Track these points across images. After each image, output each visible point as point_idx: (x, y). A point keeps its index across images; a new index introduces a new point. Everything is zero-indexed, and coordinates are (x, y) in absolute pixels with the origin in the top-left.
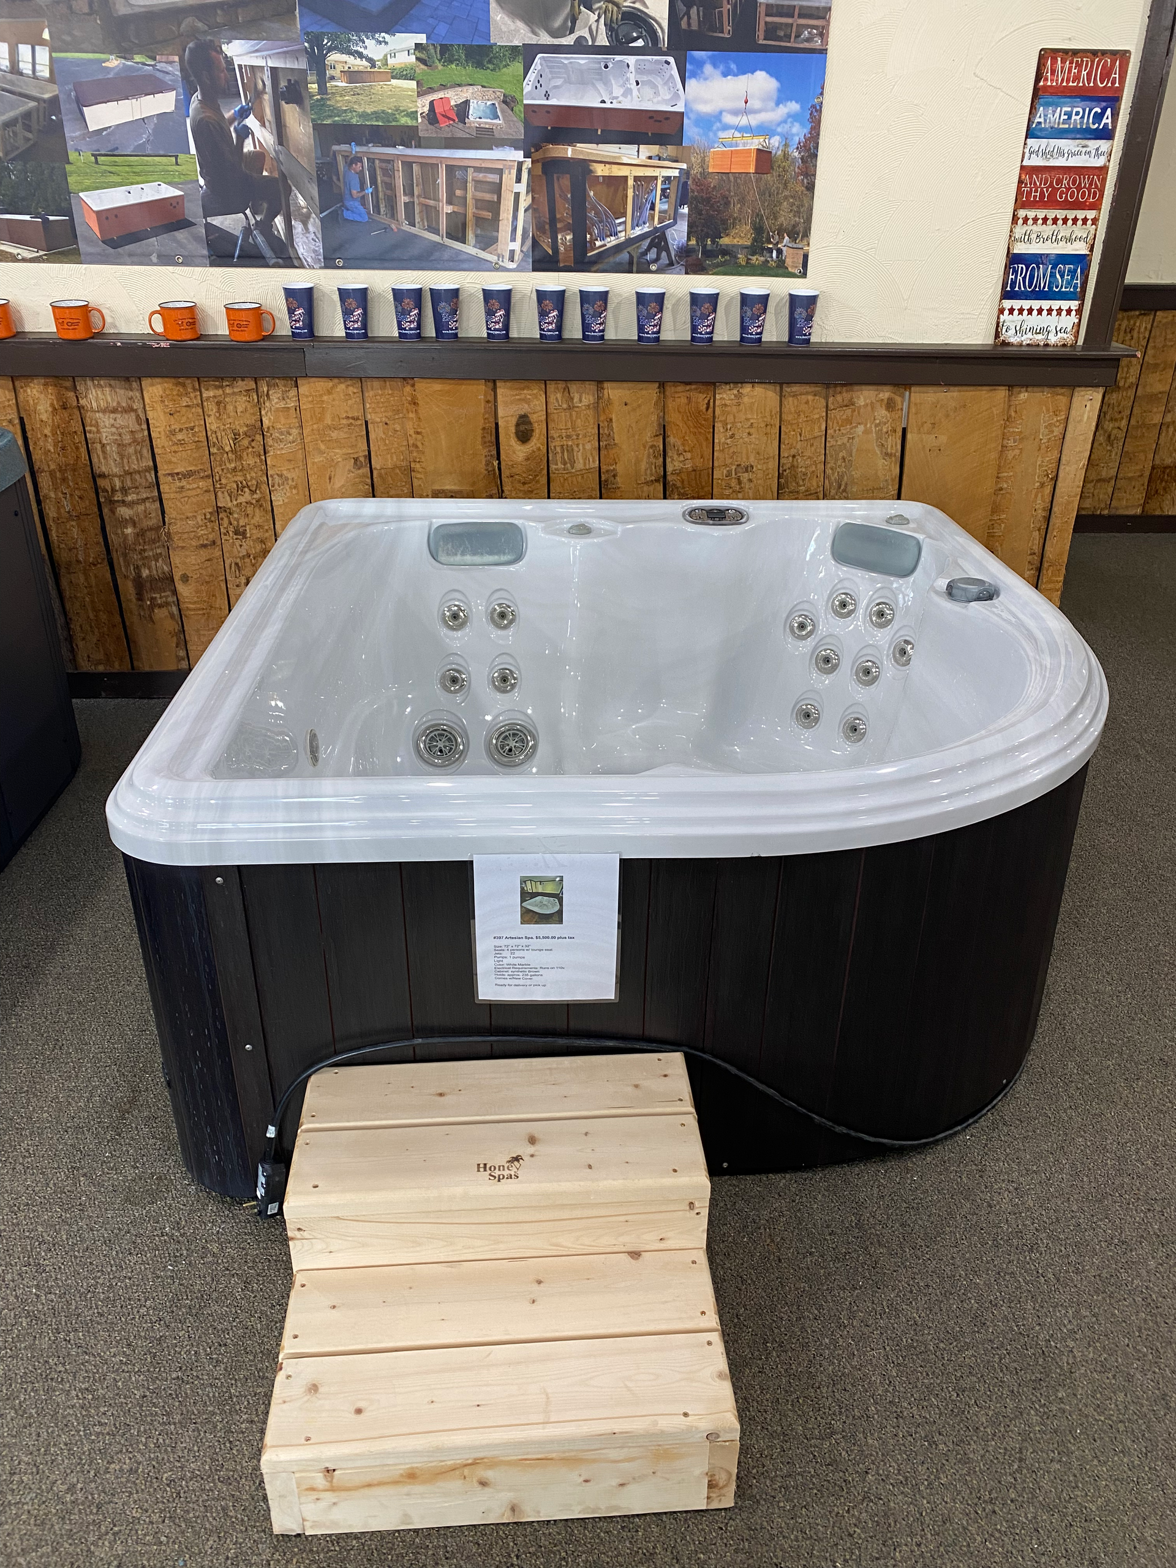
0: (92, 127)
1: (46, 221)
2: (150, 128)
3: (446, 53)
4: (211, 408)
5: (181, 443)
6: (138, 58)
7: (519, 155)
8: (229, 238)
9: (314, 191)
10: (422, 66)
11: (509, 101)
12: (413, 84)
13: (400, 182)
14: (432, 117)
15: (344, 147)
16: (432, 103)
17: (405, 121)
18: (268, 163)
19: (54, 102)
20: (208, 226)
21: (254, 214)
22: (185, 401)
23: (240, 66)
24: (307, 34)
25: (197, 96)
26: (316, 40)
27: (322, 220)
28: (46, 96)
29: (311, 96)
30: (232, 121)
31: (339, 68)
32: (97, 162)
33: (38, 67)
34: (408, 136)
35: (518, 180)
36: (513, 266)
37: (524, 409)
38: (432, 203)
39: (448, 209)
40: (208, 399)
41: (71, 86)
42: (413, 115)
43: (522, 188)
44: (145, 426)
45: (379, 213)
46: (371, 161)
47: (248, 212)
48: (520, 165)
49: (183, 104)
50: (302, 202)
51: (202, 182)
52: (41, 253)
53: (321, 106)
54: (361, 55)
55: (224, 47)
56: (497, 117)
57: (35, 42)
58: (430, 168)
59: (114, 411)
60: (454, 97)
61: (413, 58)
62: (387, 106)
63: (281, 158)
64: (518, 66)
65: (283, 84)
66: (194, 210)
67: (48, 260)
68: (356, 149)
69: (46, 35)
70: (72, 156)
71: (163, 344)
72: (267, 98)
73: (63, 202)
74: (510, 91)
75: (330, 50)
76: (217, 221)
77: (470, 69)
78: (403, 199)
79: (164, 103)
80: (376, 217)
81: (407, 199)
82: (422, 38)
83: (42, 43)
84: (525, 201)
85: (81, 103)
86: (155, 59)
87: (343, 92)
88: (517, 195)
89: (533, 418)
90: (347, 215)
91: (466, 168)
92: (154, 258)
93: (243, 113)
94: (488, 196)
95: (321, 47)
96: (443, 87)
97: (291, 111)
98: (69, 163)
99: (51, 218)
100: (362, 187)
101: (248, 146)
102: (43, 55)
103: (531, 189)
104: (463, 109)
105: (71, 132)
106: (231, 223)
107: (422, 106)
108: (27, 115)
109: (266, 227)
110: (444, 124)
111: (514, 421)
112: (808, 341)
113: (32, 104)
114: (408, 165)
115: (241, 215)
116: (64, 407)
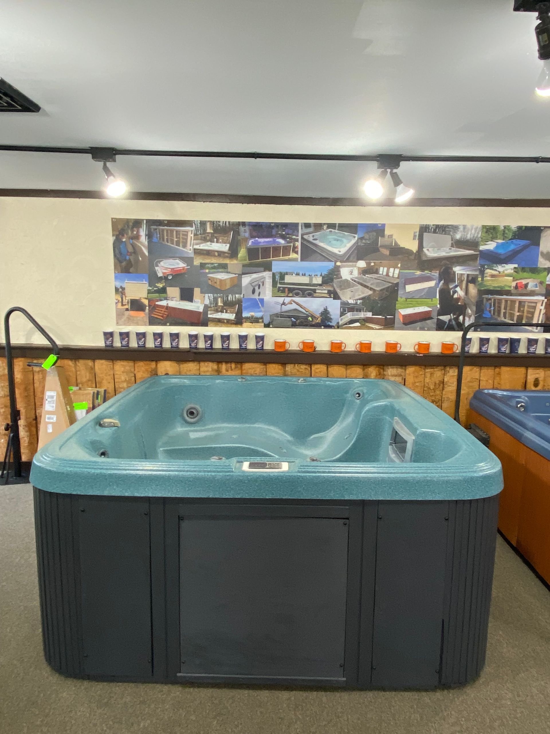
0: (407, 291)
1: (386, 318)
2: (425, 291)
3: (523, 270)
4: (428, 375)
5: (417, 386)
6: (426, 272)
7: (543, 298)
8: (444, 322)
9: (474, 308)
10: (515, 273)
11: (541, 283)
12: (512, 278)
13: (503, 306)
14: (516, 287)
15: (486, 296)
16: (517, 284)
17: (507, 288)
18: (461, 301)
19: (397, 284)
20: (438, 319)
21: (453, 315)
22: (421, 373)
23: (458, 274)
24: (481, 264)
25: (442, 282)
26: (483, 266)
27: (475, 317)
28: (395, 282)
29: (478, 281)
30: (452, 289)
31: (489, 274)
32: (406, 301)
33: (395, 275)
34: (508, 293)
35: (542, 305)
36: (537, 331)
37: (537, 376)
38: (512, 312)
39: (518, 314)
40: (427, 372)
41: (403, 280)
42: (510, 287)
43: (543, 308)
44: (404, 381)
45: (495, 315)
46: (495, 300)
47: (452, 315)
48: (543, 301)
49: (437, 285)
50: (470, 311)
51: (438, 306)
52: (382, 327)
53: (481, 284)
54: (496, 270)
55: (454, 269)
56: (537, 287)
57: (395, 267)
58: (513, 302)
59: (396, 376)
60: (524, 282)
61: (513, 271)
62: (502, 284)
63: (466, 299)
64: (546, 273)
65: (470, 278)
66: (434, 315)
67: (384, 329)
68: (490, 296)
69: (399, 265)
70: (399, 299)
71: (420, 355)
72: (464, 283)
73: (393, 311)
74: (543, 280)
75: (487, 269)
76: (441, 317)
77: (530, 274)
78: (503, 311)
79: (432, 284)
80: (494, 316)
81: (504, 311)
82: (516, 266)
83: (398, 268)
84: (543, 311)
85: (405, 284)
86: (431, 272)
87: (488, 281)
88: (541, 310)
89: (540, 379)
90: (484, 316)
91: (525, 302)
92: (418, 328)
93: (456, 286)
94: (531, 310)
95: (484, 268)
96: (521, 279)
97: (471, 286)
98: (397, 301)
99: (388, 317)
100: (490, 307)
101: (456, 296)
102: (397, 271)
103: (546, 308)
104: (526, 285)
105: (400, 292)
106: (445, 318)
107: (514, 284)
108: (388, 287)
109: (457, 319)
110: (520, 289)
111: (533, 380)
113: (390, 284)
114: (506, 301)
115: (449, 316)
116: (380, 374)
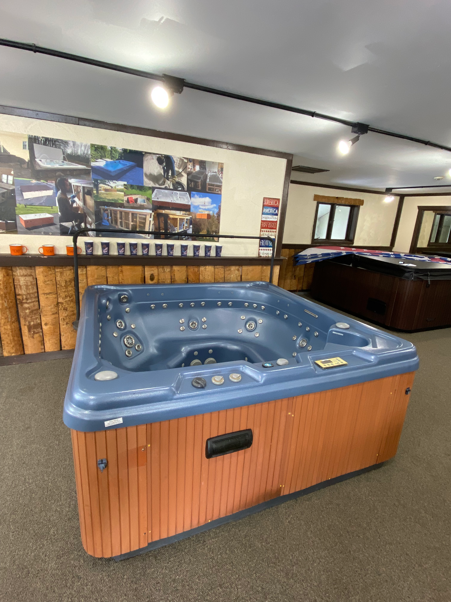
0: (25, 198)
1: (7, 223)
2: (44, 199)
3: (132, 187)
4: (58, 274)
5: (48, 284)
6: (42, 181)
7: (151, 212)
8: (66, 228)
9: (94, 217)
10: (126, 189)
11: (148, 199)
12: (123, 193)
13: (119, 216)
14: (128, 201)
15: (103, 207)
16: (128, 198)
17: (121, 202)
18: (80, 210)
19: (13, 191)
20: (61, 226)
21: (75, 222)
22: (50, 272)
23: (74, 185)
24: (94, 179)
25: (60, 192)
26: (96, 181)
27: (96, 225)
28: (11, 189)
29: (94, 194)
30: (70, 198)
31: (102, 188)
32: (26, 207)
33: (9, 181)
34: (122, 205)
35: (151, 217)
36: (149, 238)
37: (152, 272)
38: (127, 222)
39: (132, 223)
40: (57, 272)
41: (19, 187)
42: (123, 200)
43: (151, 219)
44: (35, 280)
45: (112, 223)
46: (111, 211)
47: (73, 222)
48: (151, 214)
49: (55, 194)
50: (90, 220)
51: (59, 213)
52: (4, 231)
53: (97, 197)
54: (109, 185)
55: (69, 180)
56: (145, 202)
57: (8, 174)
58: (127, 213)
59: (26, 276)
60: (134, 197)
61: (123, 187)
62: (116, 198)
63: (84, 208)
64: (150, 191)
65: (86, 190)
66: (57, 221)
67: (7, 233)
68: (106, 207)
69: (12, 173)
70: (18, 205)
71: (45, 257)
72: (81, 194)
73: (14, 217)
74: (149, 197)
75: (100, 183)
76: (64, 224)
77: (138, 191)
78: (119, 220)
79: (50, 193)
80: (112, 225)
81: (120, 220)
82: (126, 183)
83: (11, 175)
84: (152, 222)
85: (22, 191)
86: (47, 181)
87: (103, 194)
88: (150, 221)
89: (155, 275)
90: (103, 224)
91: (137, 214)
92: (42, 233)
93: (74, 197)
94: (143, 221)
95: (97, 182)
96: (131, 195)
97: (88, 197)
98: (16, 207)
99: (9, 221)
100: (108, 217)
101: (75, 205)
102: (11, 178)
103: (154, 219)
104: (136, 200)
105: (18, 198)
106: (68, 224)
107: (125, 198)
108: (4, 193)
109: (79, 226)
110: (131, 203)
111: (149, 275)
112: (220, 256)
113: (6, 190)
114: (121, 212)
115: (71, 223)
116: (8, 275)
